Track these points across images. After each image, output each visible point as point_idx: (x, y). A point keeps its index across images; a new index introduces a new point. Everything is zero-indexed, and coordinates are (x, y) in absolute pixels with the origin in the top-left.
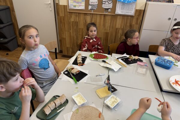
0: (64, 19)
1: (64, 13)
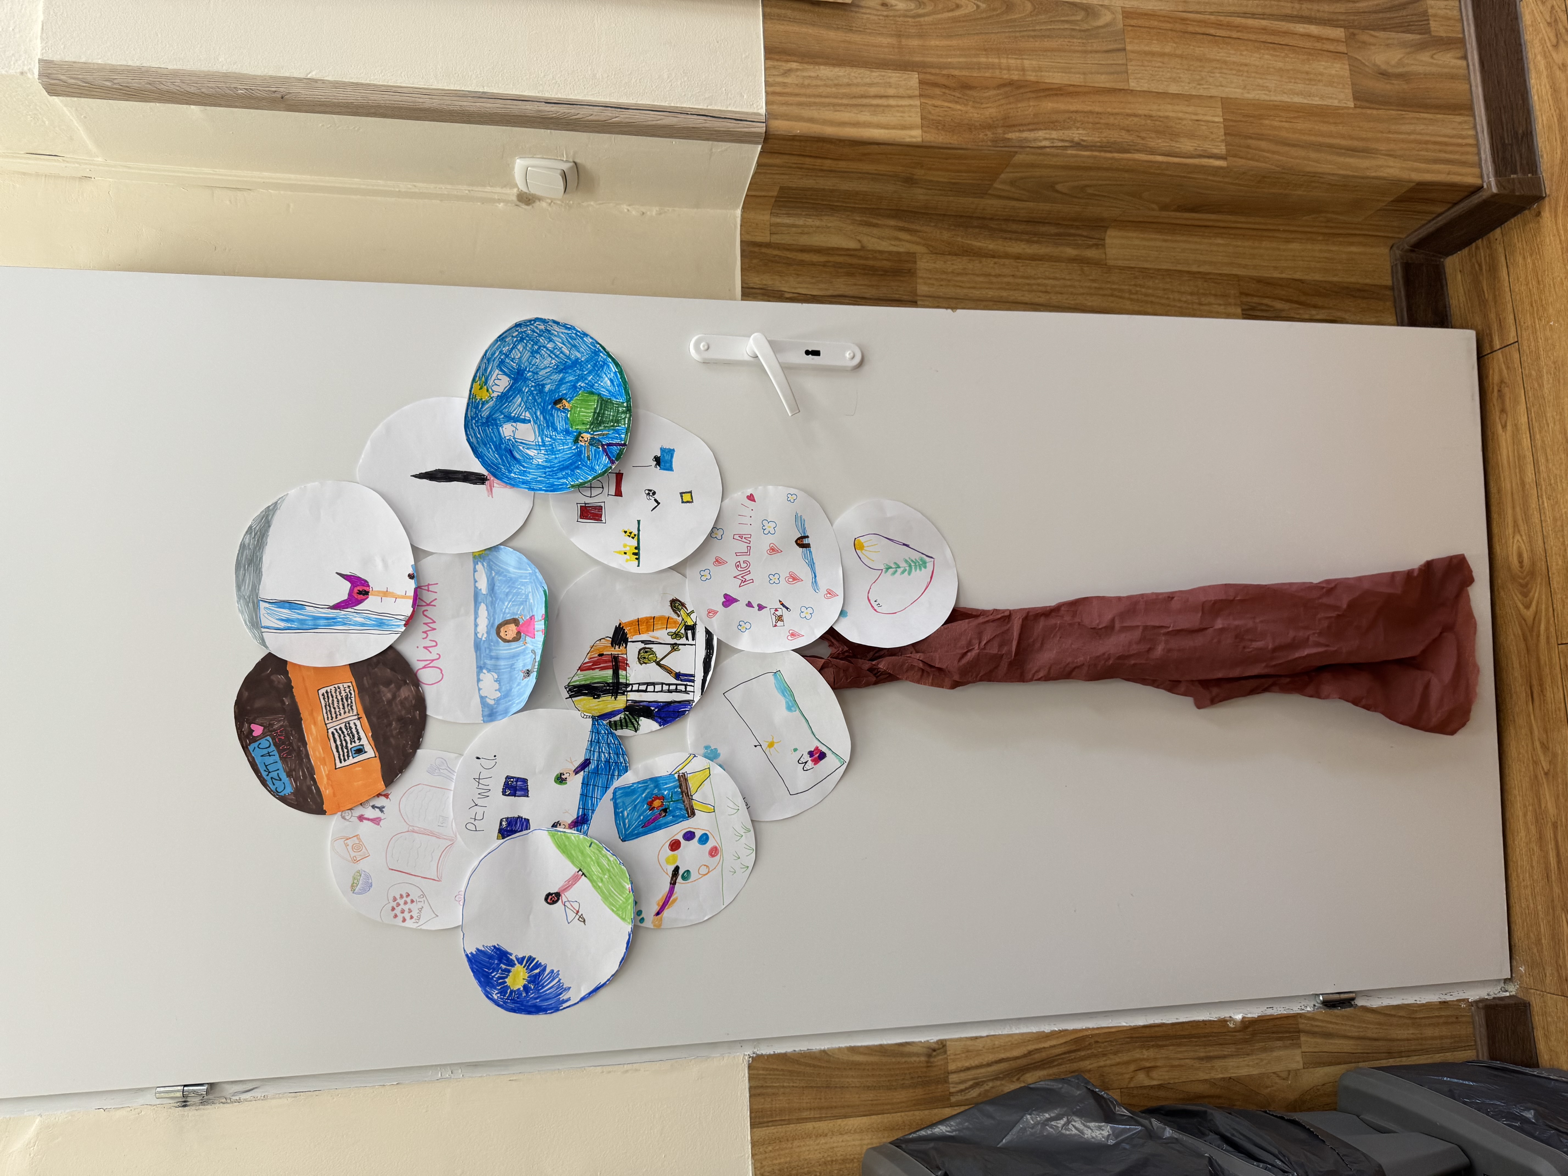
0: (965, 86)
1: (875, 75)
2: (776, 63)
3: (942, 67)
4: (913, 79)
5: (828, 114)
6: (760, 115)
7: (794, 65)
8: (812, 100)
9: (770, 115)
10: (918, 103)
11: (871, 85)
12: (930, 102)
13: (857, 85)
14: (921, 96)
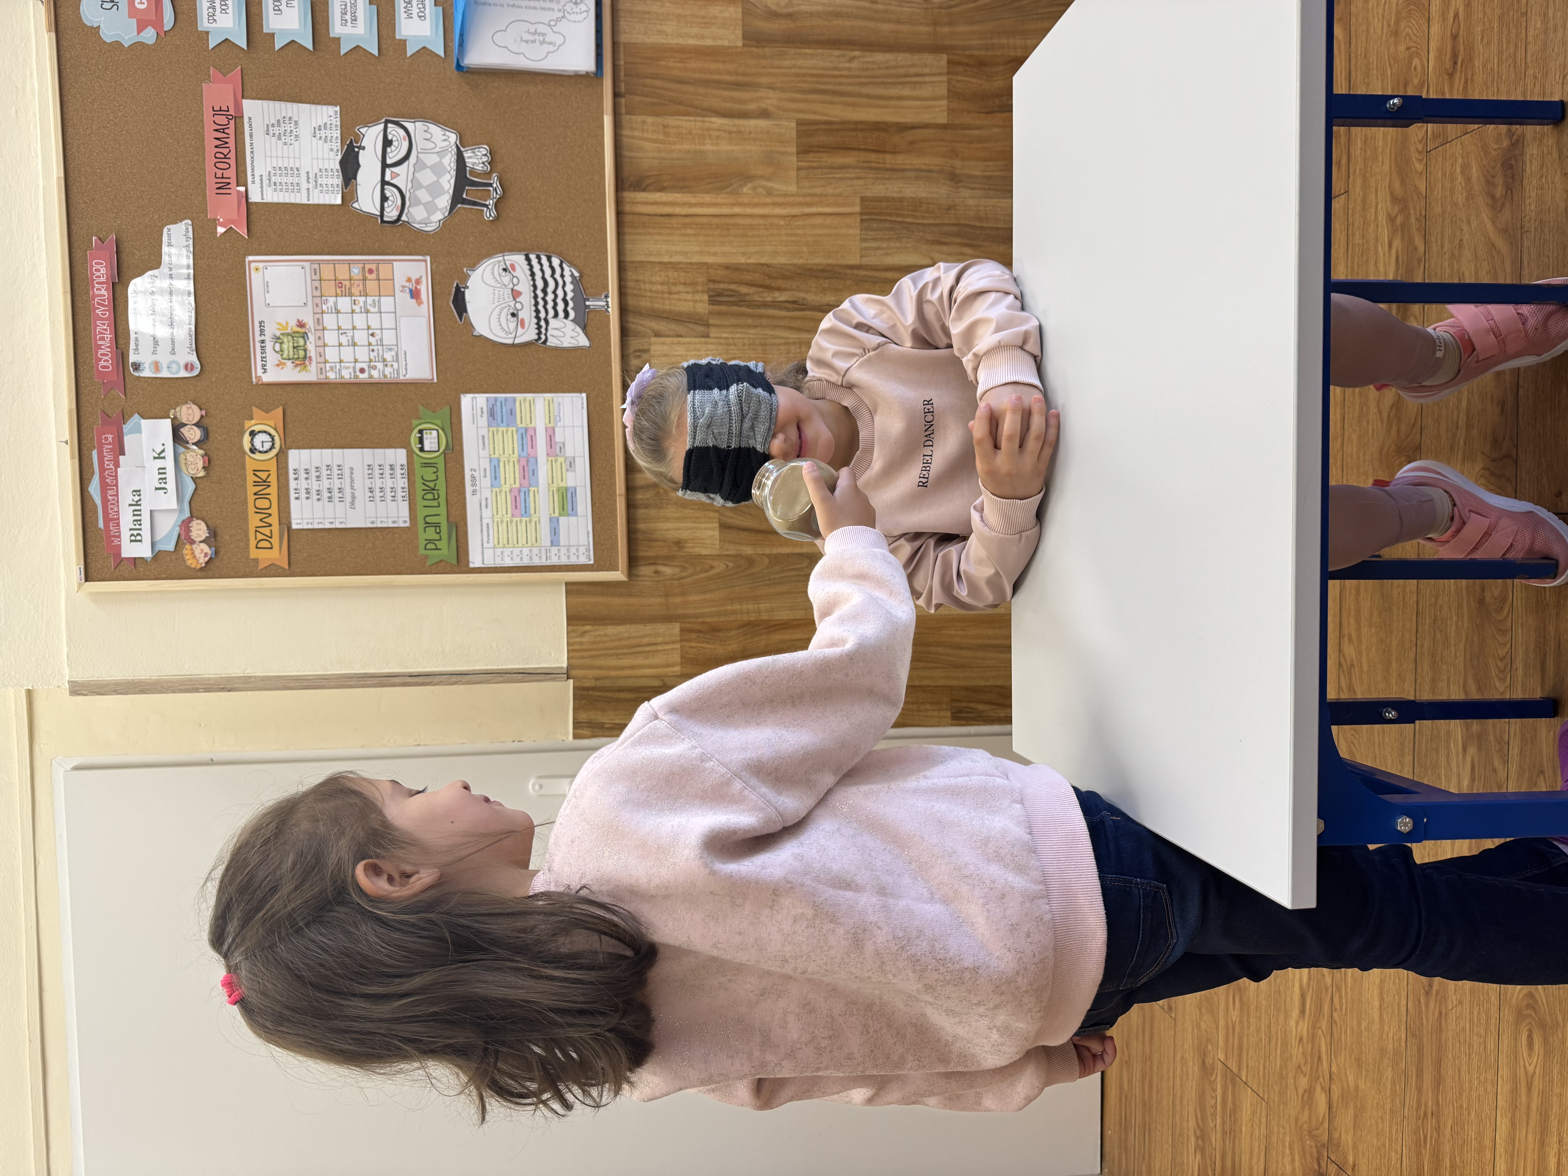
0: (714, 629)
1: (648, 629)
2: (575, 628)
3: (696, 616)
4: (676, 628)
5: (612, 662)
6: (562, 668)
7: (588, 628)
8: (601, 652)
9: (570, 667)
10: (678, 646)
11: (644, 636)
12: (688, 644)
13: (635, 637)
14: (681, 640)
